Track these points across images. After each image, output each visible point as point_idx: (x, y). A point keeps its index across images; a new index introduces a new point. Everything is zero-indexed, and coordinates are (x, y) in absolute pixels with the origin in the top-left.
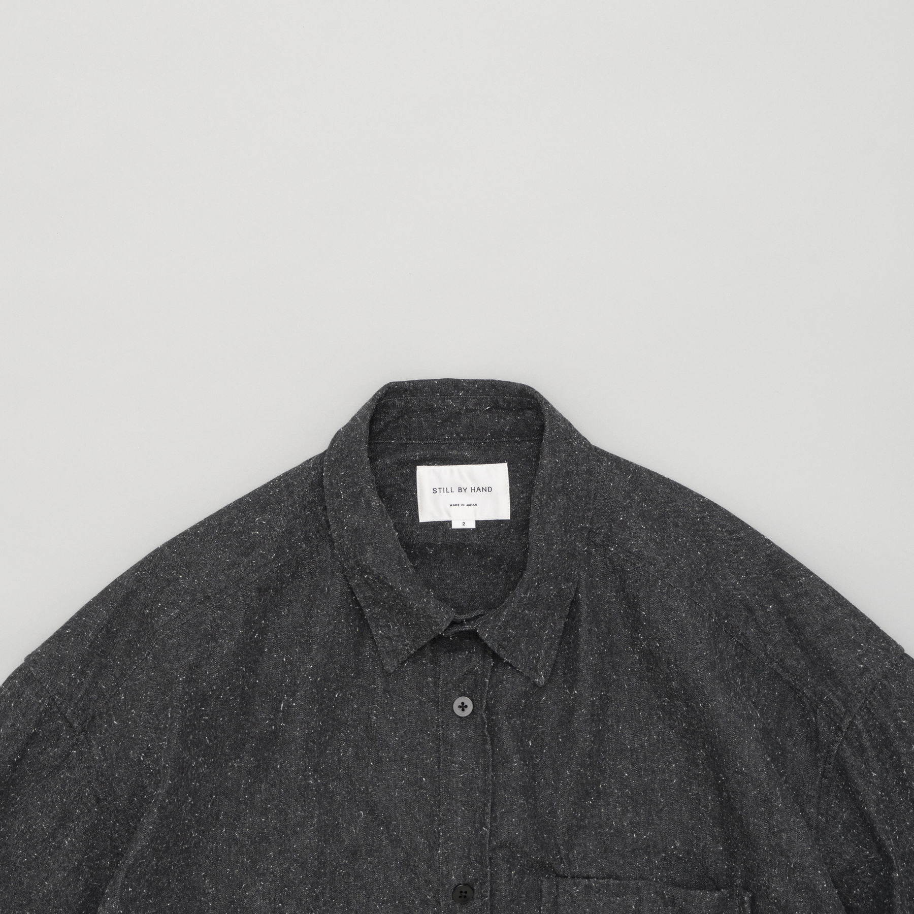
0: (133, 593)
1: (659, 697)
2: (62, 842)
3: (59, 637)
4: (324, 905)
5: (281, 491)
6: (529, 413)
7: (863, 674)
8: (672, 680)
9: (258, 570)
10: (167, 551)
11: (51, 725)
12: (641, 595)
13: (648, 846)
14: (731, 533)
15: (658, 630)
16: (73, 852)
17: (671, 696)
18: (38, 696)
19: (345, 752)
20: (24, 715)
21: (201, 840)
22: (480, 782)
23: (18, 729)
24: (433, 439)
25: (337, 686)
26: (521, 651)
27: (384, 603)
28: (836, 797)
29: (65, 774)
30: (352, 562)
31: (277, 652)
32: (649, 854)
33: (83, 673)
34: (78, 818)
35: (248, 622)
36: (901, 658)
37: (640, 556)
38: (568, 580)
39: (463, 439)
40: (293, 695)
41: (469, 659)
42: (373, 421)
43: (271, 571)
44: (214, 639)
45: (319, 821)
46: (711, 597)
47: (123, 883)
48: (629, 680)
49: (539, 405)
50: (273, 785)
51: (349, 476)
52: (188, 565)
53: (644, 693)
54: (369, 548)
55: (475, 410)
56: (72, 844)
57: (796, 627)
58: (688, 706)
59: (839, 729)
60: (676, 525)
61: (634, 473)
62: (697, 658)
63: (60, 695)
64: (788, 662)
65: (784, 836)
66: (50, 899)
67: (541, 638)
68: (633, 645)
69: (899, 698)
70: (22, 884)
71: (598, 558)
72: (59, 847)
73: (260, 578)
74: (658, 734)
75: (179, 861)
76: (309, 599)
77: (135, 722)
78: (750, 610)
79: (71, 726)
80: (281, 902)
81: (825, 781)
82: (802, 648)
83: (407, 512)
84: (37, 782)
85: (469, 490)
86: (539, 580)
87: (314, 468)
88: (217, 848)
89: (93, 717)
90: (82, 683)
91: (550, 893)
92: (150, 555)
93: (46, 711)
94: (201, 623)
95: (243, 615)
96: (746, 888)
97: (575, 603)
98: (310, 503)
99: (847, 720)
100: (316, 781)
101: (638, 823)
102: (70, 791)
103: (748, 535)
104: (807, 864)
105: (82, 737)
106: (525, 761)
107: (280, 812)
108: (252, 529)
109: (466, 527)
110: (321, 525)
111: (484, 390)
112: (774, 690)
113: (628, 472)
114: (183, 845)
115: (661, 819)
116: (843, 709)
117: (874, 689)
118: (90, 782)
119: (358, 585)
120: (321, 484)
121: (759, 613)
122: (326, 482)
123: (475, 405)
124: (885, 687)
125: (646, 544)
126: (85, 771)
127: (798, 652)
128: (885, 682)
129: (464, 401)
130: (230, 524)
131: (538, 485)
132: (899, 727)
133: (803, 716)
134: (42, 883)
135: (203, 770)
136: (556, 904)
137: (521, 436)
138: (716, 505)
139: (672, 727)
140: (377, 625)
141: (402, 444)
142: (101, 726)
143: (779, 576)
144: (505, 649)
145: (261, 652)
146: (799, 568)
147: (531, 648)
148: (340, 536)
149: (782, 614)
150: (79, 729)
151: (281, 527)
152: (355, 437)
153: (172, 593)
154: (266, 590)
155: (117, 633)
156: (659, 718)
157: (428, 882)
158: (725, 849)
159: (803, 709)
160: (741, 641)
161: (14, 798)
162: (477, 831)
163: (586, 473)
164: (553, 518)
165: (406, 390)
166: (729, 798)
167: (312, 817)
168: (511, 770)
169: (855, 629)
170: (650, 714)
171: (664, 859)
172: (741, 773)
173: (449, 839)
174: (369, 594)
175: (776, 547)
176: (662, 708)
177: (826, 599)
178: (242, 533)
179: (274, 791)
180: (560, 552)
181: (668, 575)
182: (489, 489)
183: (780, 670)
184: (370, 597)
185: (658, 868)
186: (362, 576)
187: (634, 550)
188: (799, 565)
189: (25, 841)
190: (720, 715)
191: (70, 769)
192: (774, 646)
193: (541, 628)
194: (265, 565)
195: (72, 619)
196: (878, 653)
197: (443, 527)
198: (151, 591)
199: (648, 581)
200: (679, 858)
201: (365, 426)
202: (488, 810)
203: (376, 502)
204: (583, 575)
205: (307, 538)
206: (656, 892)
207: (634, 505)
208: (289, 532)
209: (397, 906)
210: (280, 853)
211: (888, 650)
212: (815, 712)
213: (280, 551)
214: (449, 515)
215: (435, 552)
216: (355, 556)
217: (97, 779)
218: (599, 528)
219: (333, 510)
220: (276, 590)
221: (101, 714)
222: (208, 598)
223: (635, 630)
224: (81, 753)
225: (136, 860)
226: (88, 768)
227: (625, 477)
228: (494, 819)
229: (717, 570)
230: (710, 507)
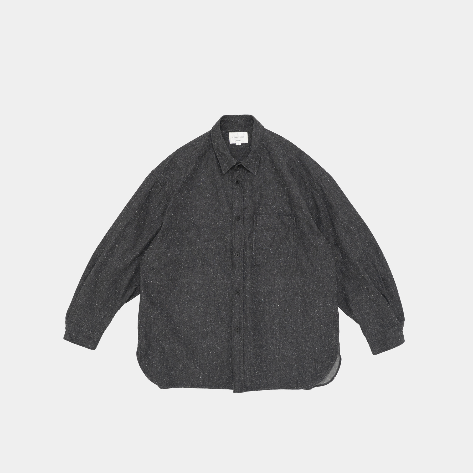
0: (173, 158)
1: (278, 178)
2: (160, 208)
3: (158, 167)
4: (210, 221)
5: (202, 137)
6: (251, 121)
7: (316, 175)
8: (280, 174)
9: (198, 152)
10: (180, 150)
11: (157, 184)
12: (273, 157)
13: (275, 209)
14: (291, 146)
15: (277, 164)
16: (162, 210)
17: (280, 178)
18: (154, 178)
19: (215, 190)
20: (151, 182)
21: (185, 207)
22: (241, 196)
23: (150, 185)
24: (232, 127)
25: (213, 177)
26: (251, 168)
27: (223, 159)
28: (310, 200)
29: (160, 194)
30: (217, 150)
31: (200, 169)
32: (275, 210)
33: (163, 174)
34: (163, 203)
35: (196, 163)
36: (325, 172)
37: (273, 149)
38: (259, 153)
39: (238, 127)
40: (204, 177)
41: (239, 172)
42: (221, 123)
43: (201, 153)
44: (189, 166)
45: (209, 203)
46: (287, 158)
47: (167, 212)
48: (272, 175)
49: (253, 119)
50: (200, 196)
51: (216, 133)
52: (184, 152)
53: (275, 178)
54: (220, 147)
55: (241, 121)
56: (162, 208)
57: (304, 165)
58: (283, 179)
59: (312, 186)
60: (280, 144)
61: (272, 134)
62: (285, 169)
63: (159, 178)
64: (302, 173)
65: (302, 204)
66: (158, 220)
67: (255, 165)
68: (273, 168)
69: (324, 180)
70: (151, 217)
71: (265, 150)
72: (159, 209)
73: (198, 154)
74: (277, 186)
75: (180, 210)
76: (207, 159)
77: (174, 183)
78: (295, 162)
79: (161, 184)
80: (201, 220)
81: (308, 196)
82: (305, 170)
83: (227, 142)
84: (154, 196)
85: (240, 137)
86: (254, 153)
87: (209, 133)
88: (188, 208)
89: (165, 183)
90: (163, 176)
91: (255, 218)
92: (176, 151)
93: (156, 181)
94: (186, 163)
95: (195, 161)
96: (294, 216)
97: (260, 159)
98: (208, 139)
99: (313, 184)
100: (209, 195)
101: (273, 204)
102: (161, 198)
103: (295, 147)
104: (307, 210)
105: (163, 187)
106: (250, 191)
107: (201, 201)
108: (197, 145)
109: (239, 145)
110: (210, 144)
111: (243, 117)
112: (299, 178)
113: (271, 133)
114: (180, 207)
115: (278, 203)
116: (312, 182)
117: (319, 178)
118: (165, 196)
119: (218, 155)
120: (210, 136)
121: (296, 163)
122: (212, 135)
123: (241, 120)
124: (321, 178)
125: (275, 147)
126: (164, 194)
127: (304, 171)
128: (321, 177)
129: (239, 119)
130: (192, 144)
131: (253, 134)
132: (324, 186)
133: (304, 184)
134: (156, 217)
135: (185, 192)
136: (256, 220)
137: (250, 126)
138: (288, 141)
139: (280, 184)
140: (221, 164)
141: (226, 128)
142: (167, 184)
143: (301, 155)
144: (247, 167)
145: (198, 169)
146: (305, 154)
147: (253, 167)
148: (214, 145)
149: (301, 163)
150: (162, 185)
151: (202, 144)
152: (217, 125)
153: (181, 157)
154: (200, 157)
155: (170, 166)
156: (278, 182)
157: (230, 217)
158: (290, 209)
159: (304, 182)
160: (292, 168)
161: (150, 199)
162: (240, 206)
163: (263, 132)
164: (257, 141)
165: (227, 117)
166: (291, 197)
167: (207, 202)
168: (247, 193)
169: (315, 166)
170: (276, 182)
171: (278, 211)
172: (294, 192)
173: (235, 207)
174: (220, 157)
175: (300, 149)
176: (278, 180)
177: (310, 160)
178: (195, 145)
179: (200, 197)
180: (258, 147)
181: (279, 153)
182: (244, 137)
183: (300, 174)
184: (220, 158)
185: (277, 213)
186: (219, 153)
187: (272, 148)
188: (305, 153)
189: (152, 208)
190: (290, 180)
191: (161, 193)
192: (299, 169)
193: (255, 163)
194: (199, 151)
195: (161, 163)
196: (320, 171)
197: (234, 145)
198: (177, 158)
199: (275, 154)
200: (281, 211)
201: (219, 123)
202: (243, 201)
203: (222, 138)
204: (262, 153)
205: (207, 147)
206: (277, 218)
207: (272, 139)
208: (204, 145)
209: (224, 221)
210: (201, 210)
211: (322, 170)
212: (307, 183)
213: (202, 149)
214: (236, 142)
215: (233, 150)
216: (218, 149)
217: (166, 195)
218: (265, 144)
219: (213, 140)
220: (201, 157)
221: (167, 182)
222: (188, 158)
223: (273, 164)
224: (163, 190)
225: (170, 208)
226: (164, 193)
227: (270, 134)
228: (244, 203)
229: (288, 154)
230: (287, 141)
